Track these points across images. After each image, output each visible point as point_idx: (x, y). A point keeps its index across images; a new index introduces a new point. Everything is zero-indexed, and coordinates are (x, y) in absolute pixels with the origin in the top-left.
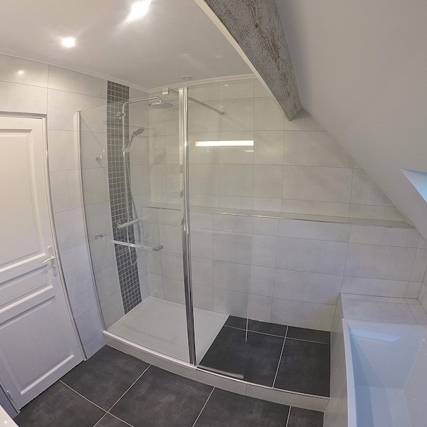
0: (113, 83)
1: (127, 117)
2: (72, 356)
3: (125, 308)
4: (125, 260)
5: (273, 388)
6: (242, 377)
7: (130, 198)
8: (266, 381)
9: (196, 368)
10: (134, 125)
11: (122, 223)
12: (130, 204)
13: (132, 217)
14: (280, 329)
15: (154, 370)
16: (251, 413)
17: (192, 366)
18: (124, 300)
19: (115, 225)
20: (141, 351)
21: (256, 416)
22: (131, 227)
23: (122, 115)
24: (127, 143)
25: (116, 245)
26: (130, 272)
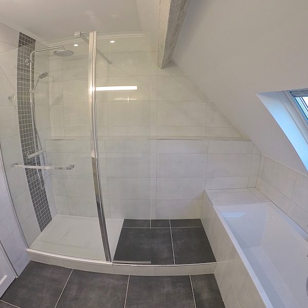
0: (24, 35)
1: (33, 65)
2: (6, 276)
3: (40, 227)
4: (36, 185)
5: (175, 265)
6: (150, 262)
7: (36, 133)
8: (168, 261)
9: (112, 264)
10: (38, 71)
11: (30, 154)
12: (36, 138)
13: (38, 149)
14: (164, 222)
15: (77, 273)
16: (164, 287)
17: (109, 263)
18: (38, 220)
19: (25, 156)
20: (63, 260)
21: (168, 289)
22: (38, 157)
23: (29, 62)
24: (33, 86)
25: (26, 169)
26: (40, 196)
